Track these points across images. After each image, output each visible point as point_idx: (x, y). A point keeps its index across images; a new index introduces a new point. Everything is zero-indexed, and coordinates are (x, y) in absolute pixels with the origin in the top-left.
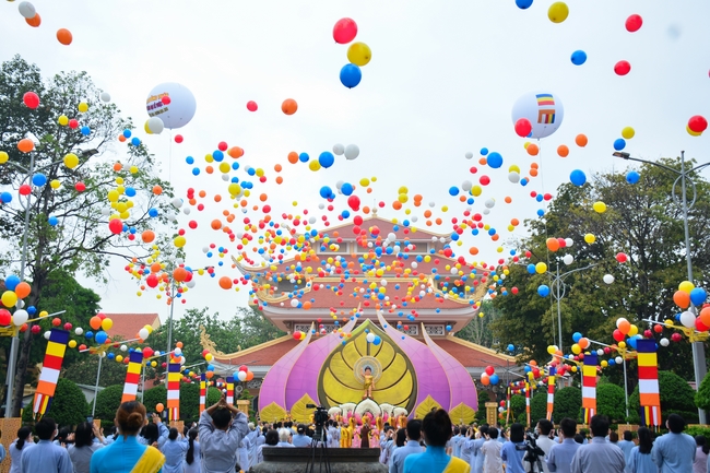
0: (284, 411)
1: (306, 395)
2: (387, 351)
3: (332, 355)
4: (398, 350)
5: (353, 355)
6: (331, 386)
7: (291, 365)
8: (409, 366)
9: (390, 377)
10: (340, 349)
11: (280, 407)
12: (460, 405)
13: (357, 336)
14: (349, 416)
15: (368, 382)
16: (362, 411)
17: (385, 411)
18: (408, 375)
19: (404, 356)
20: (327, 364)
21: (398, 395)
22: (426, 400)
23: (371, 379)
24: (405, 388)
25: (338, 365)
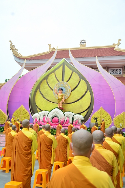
0: (6, 115)
1: (22, 106)
2: (75, 78)
3: (41, 82)
4: (82, 77)
5: (54, 82)
6: (40, 101)
7: (12, 87)
8: (89, 88)
9: (76, 95)
10: (46, 78)
11: (3, 113)
12: (122, 114)
13: (56, 69)
14: (44, 119)
15: (60, 97)
16: (52, 116)
17: (68, 117)
18: (88, 94)
19: (86, 81)
20: (38, 88)
21: (81, 106)
22: (99, 111)
23: (62, 96)
24: (85, 102)
25: (44, 88)
